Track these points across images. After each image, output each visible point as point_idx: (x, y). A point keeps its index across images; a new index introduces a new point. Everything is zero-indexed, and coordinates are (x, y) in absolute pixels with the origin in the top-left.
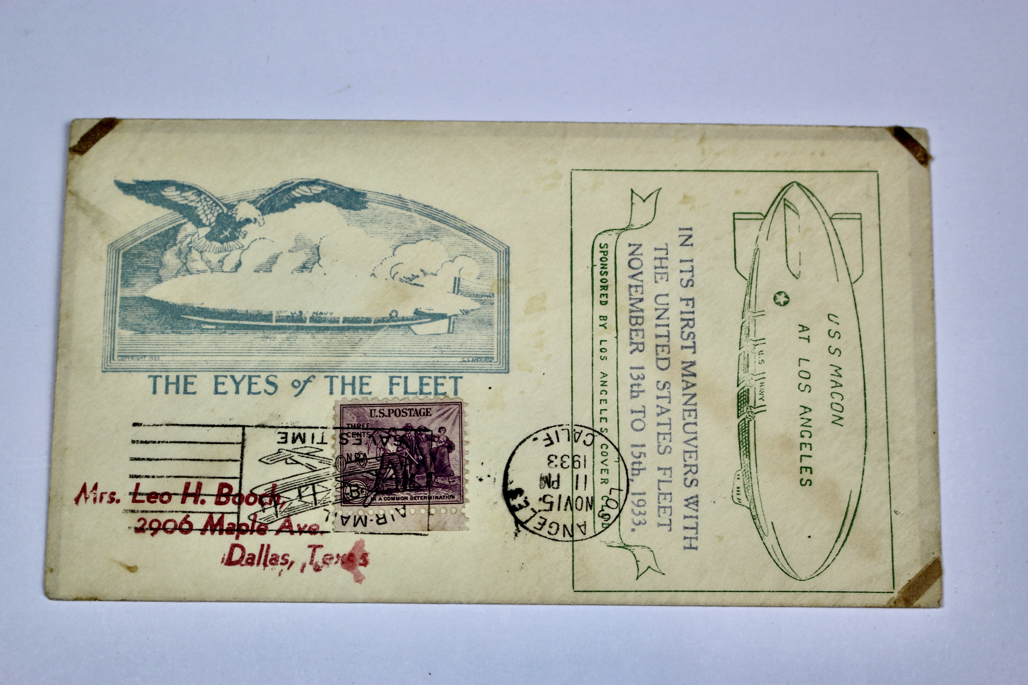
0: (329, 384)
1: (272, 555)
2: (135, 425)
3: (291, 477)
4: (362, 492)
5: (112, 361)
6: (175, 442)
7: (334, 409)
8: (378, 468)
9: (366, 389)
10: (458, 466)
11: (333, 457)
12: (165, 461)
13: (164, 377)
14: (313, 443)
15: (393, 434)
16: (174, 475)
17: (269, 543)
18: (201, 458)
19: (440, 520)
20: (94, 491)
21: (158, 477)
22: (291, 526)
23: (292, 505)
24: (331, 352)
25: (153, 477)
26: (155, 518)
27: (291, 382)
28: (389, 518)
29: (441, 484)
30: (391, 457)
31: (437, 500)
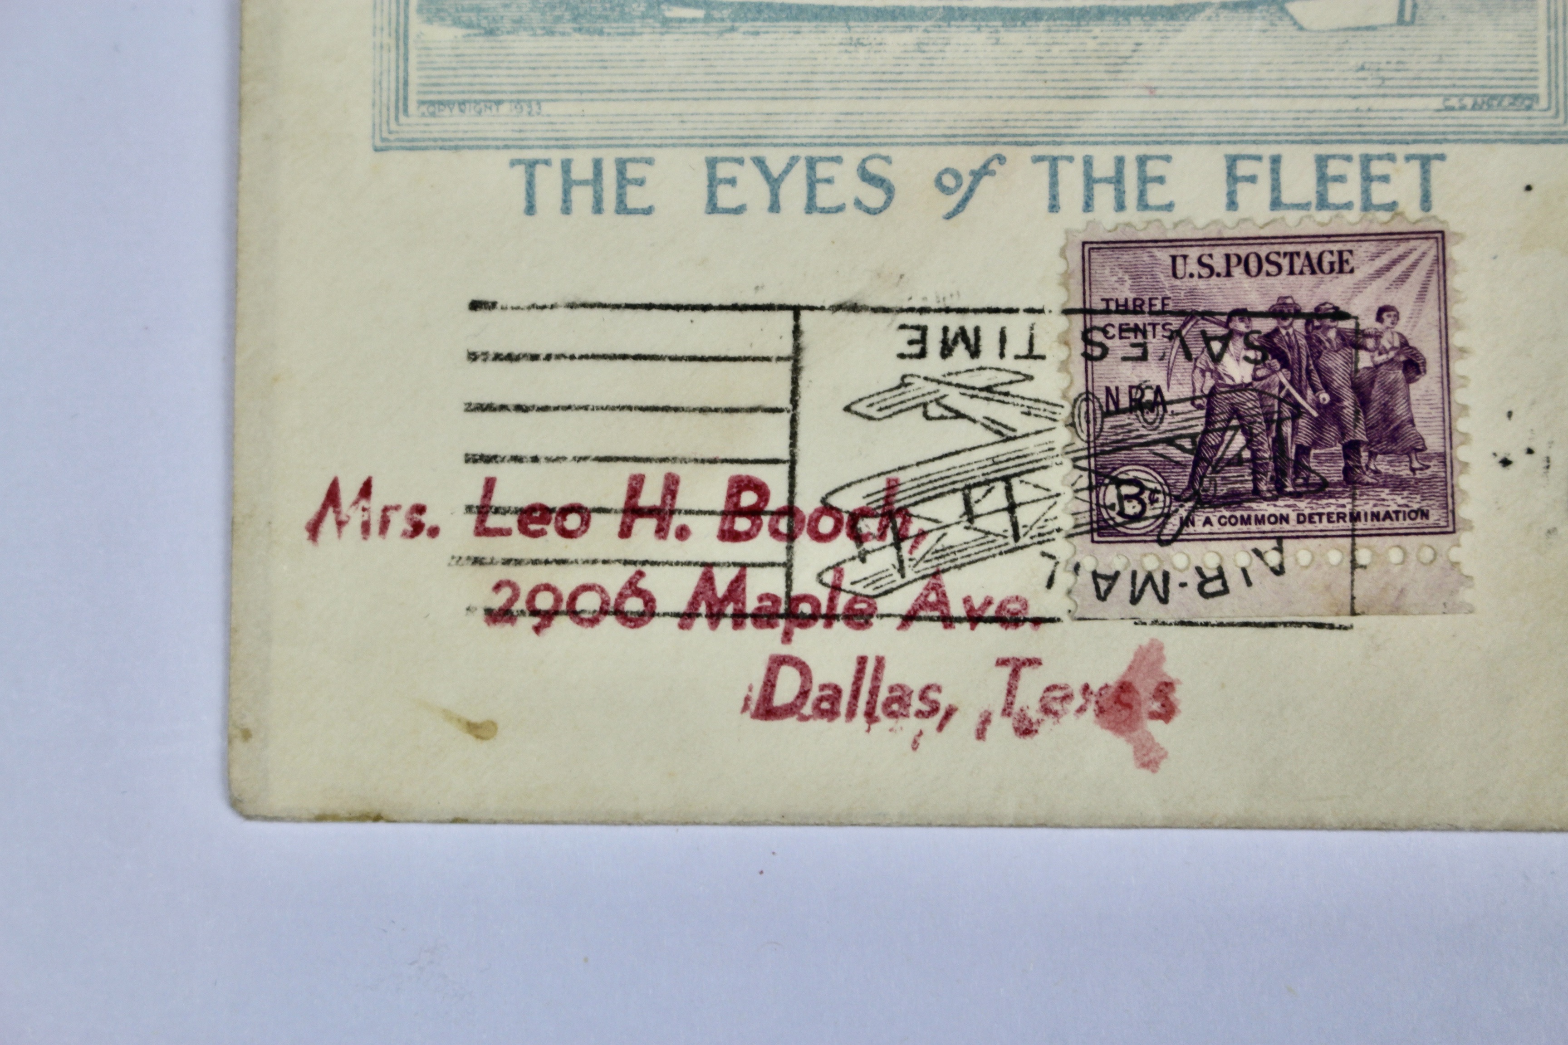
0: (1045, 180)
1: (891, 689)
2: (475, 305)
3: (940, 458)
4: (1153, 501)
5: (402, 119)
6: (594, 357)
7: (1063, 253)
8: (1200, 429)
9: (1156, 195)
10: (1437, 424)
11: (1064, 397)
12: (569, 413)
13: (557, 166)
14: (1002, 355)
15: (1241, 327)
16: (594, 455)
17: (881, 654)
18: (673, 405)
19: (1388, 584)
20: (363, 503)
21: (548, 460)
22: (946, 604)
23: (946, 542)
24: (1050, 84)
25: (535, 459)
26: (544, 580)
27: (934, 175)
28: (1234, 579)
29: (1388, 476)
30: (1237, 398)
31: (1377, 524)
